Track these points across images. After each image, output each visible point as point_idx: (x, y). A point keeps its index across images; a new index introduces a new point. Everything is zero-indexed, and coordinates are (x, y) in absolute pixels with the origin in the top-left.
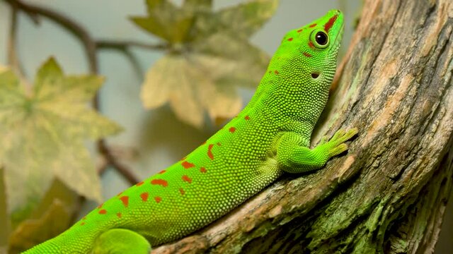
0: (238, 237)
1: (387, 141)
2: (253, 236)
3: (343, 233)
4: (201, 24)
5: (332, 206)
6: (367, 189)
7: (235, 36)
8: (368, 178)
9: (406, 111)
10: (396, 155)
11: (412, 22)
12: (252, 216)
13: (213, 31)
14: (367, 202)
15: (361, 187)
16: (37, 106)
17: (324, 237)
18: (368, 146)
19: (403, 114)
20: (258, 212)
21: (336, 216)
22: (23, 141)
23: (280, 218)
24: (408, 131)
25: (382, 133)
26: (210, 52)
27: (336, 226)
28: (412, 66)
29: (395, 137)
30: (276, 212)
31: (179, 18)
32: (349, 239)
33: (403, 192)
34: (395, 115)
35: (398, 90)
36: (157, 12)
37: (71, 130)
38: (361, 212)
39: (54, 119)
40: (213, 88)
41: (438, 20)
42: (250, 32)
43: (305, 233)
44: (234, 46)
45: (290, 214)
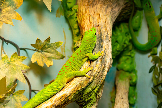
0: (73, 94)
1: (98, 73)
2: (76, 94)
3: (90, 92)
4: (46, 46)
5: (88, 87)
6: (95, 83)
7: (53, 49)
8: (95, 81)
9: (100, 67)
10: (99, 76)
11: (98, 49)
12: (75, 90)
13: (49, 47)
14: (95, 86)
15: (94, 83)
16: (10, 63)
17: (86, 93)
18: (95, 75)
19: (100, 68)
20: (76, 89)
21: (89, 89)
22: (9, 70)
23: (80, 90)
24: (101, 71)
25: (97, 72)
26: (47, 52)
27: (89, 91)
28: (100, 58)
29: (99, 73)
30: (79, 89)
31: (42, 44)
32: (91, 93)
33: (101, 84)
34: (99, 68)
35: (98, 63)
36: (38, 43)
37: (18, 68)
38: (94, 88)
39: (15, 65)
40: (47, 59)
41: (104, 49)
42: (56, 48)
43: (83, 93)
44: (53, 51)
45: (82, 89)
